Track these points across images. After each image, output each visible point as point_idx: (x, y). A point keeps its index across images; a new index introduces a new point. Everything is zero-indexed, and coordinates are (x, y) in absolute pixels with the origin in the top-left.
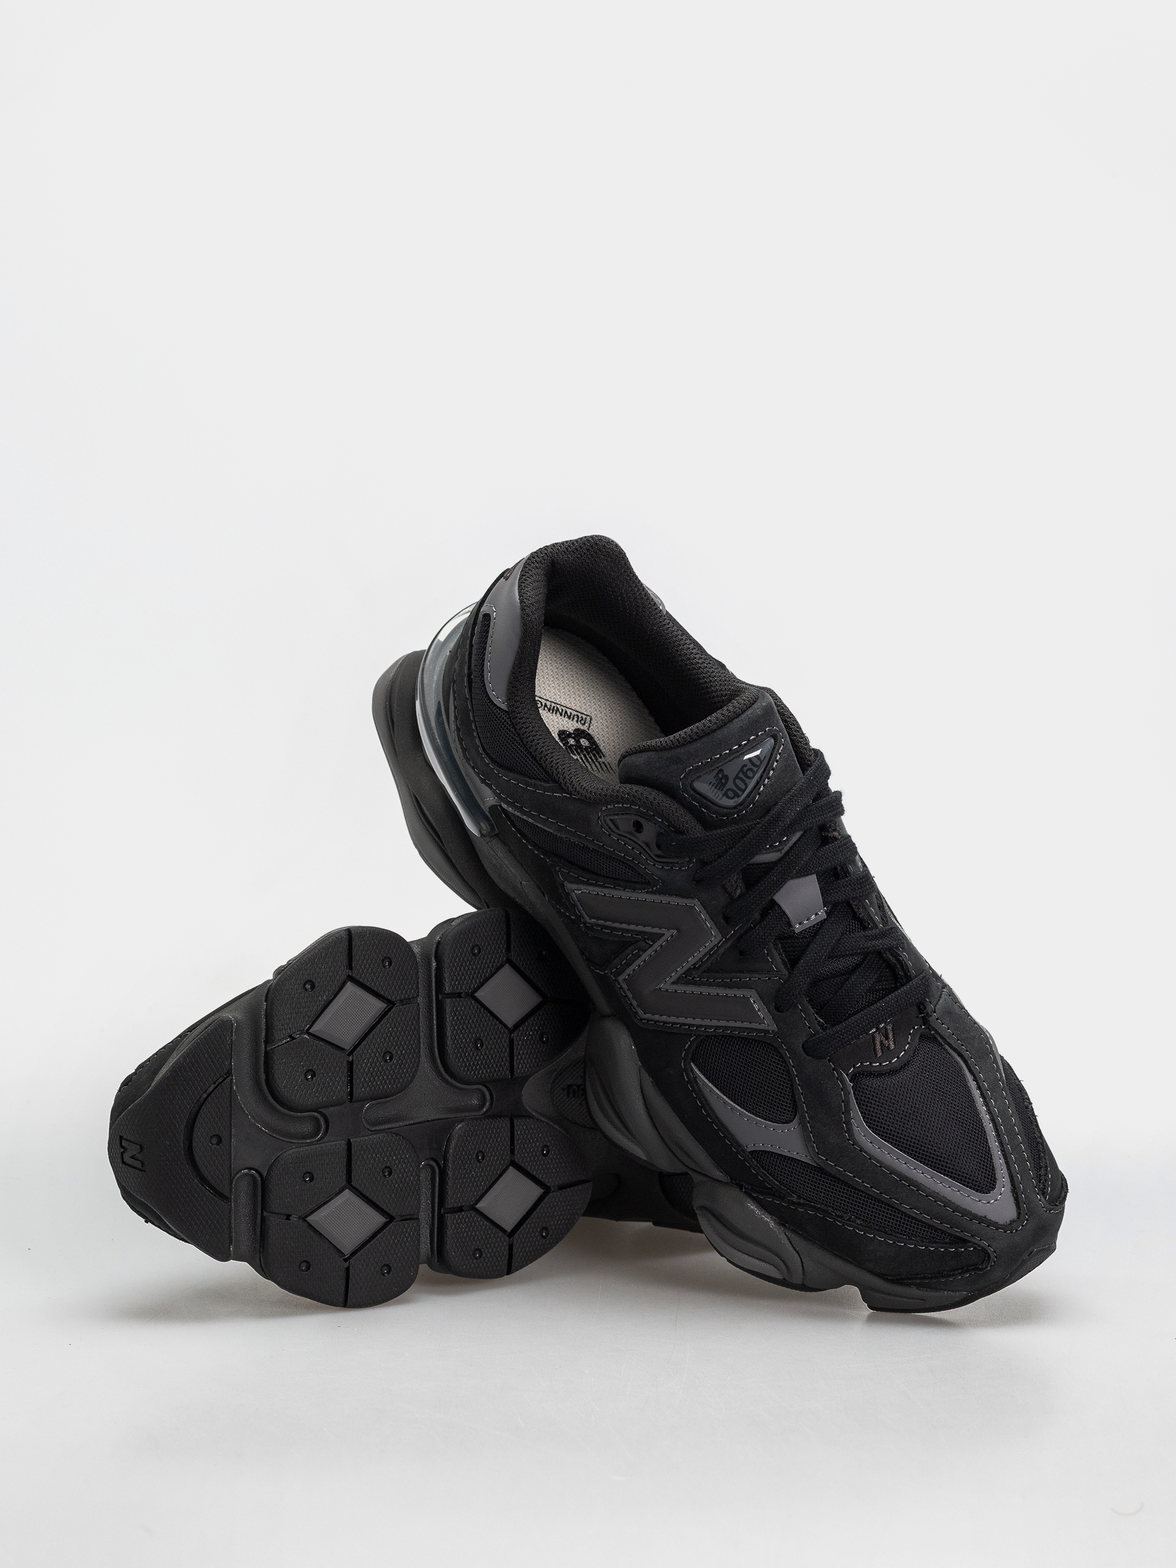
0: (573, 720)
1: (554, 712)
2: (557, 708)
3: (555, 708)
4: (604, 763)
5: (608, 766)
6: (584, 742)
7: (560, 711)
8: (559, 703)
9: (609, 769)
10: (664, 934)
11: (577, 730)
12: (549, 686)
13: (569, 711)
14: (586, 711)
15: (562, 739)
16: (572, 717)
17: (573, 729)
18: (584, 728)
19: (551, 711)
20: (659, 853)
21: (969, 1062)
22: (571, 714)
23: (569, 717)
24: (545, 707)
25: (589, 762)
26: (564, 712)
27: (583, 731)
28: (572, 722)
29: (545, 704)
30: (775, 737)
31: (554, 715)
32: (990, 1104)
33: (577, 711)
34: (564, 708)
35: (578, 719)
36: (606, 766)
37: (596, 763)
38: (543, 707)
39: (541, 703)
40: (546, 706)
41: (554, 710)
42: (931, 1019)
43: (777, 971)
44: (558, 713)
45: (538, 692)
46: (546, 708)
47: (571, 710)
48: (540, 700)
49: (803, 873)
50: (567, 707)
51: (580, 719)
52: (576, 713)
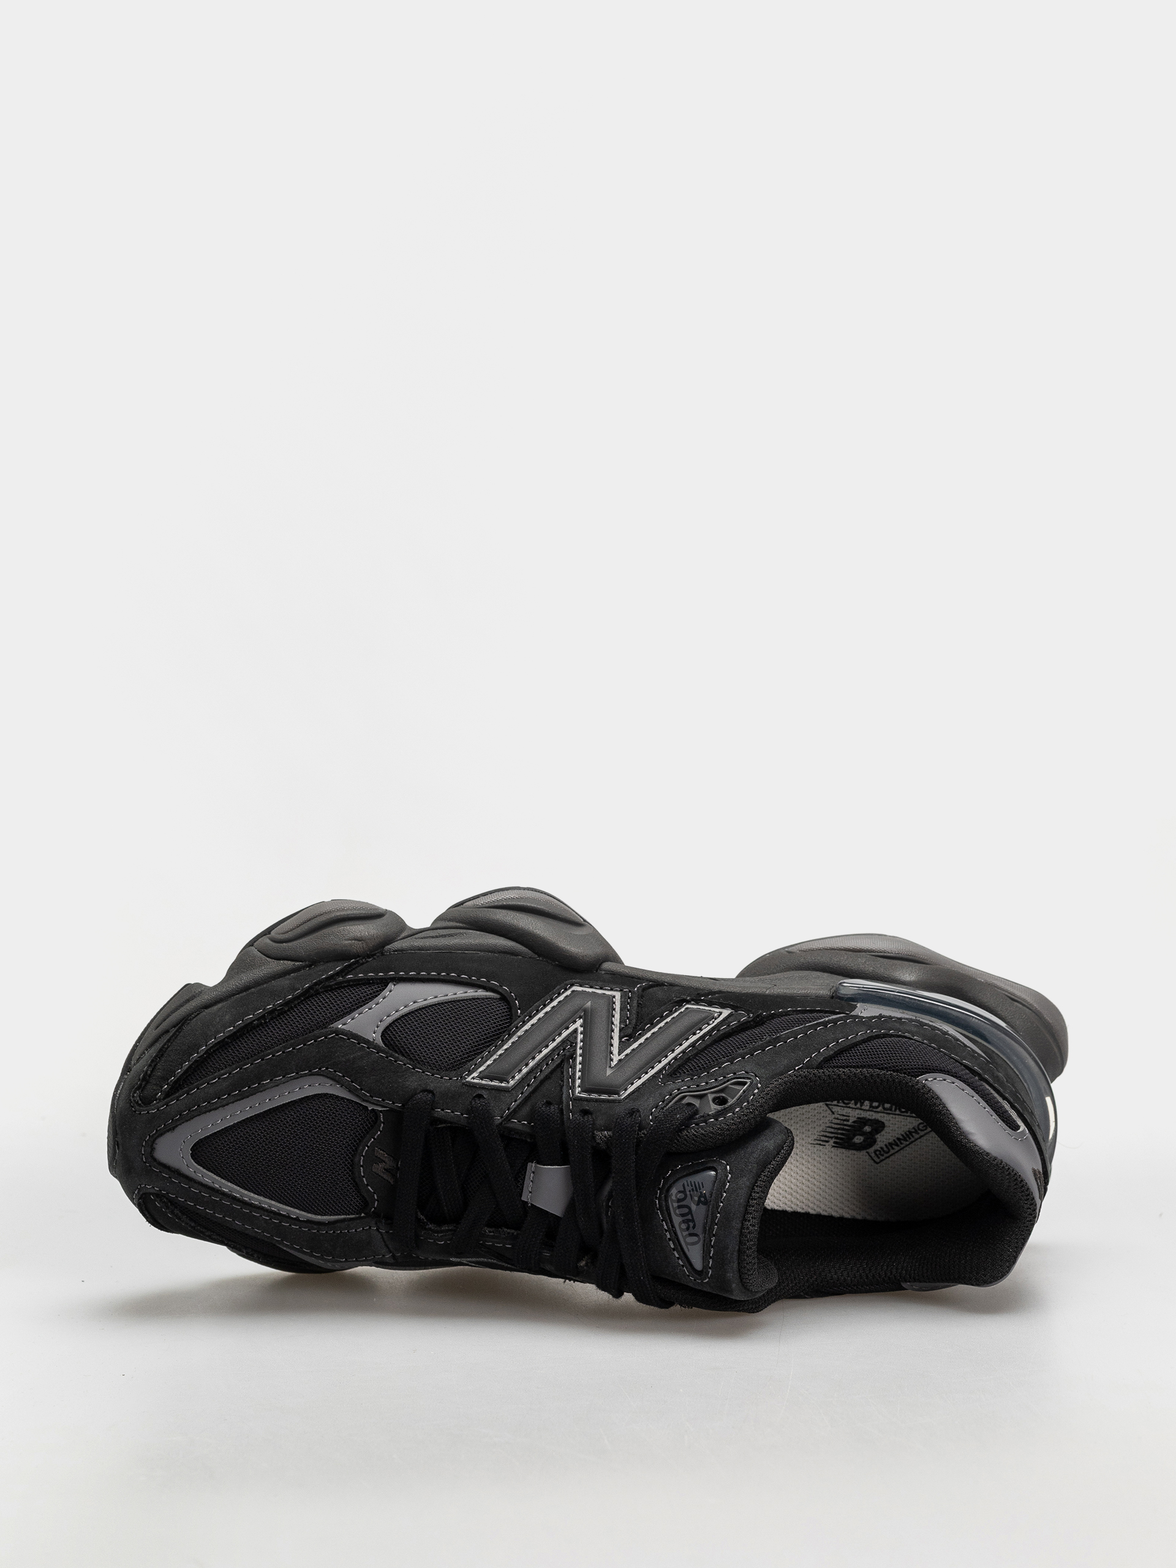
0: (886, 1145)
1: (904, 1135)
2: (907, 1141)
3: (908, 1139)
4: (827, 1142)
5: (822, 1143)
6: (858, 1139)
7: (902, 1142)
8: (910, 1146)
9: (819, 1142)
10: (619, 1055)
11: (875, 1141)
12: (932, 1150)
13: (897, 1148)
14: (886, 1164)
15: (877, 1121)
16: (890, 1148)
17: (878, 1140)
18: (871, 1150)
19: (908, 1133)
20: (685, 1101)
21: (315, 1227)
22: (893, 1149)
23: (890, 1144)
24: (916, 1130)
25: (839, 1129)
26: (899, 1143)
27: (871, 1146)
28: (885, 1143)
29: (918, 1134)
30: (699, 1273)
31: (903, 1133)
32: (266, 1213)
33: (892, 1155)
34: (902, 1146)
35: (884, 1151)
36: (823, 1141)
37: (833, 1135)
38: (916, 1128)
39: (922, 1130)
40: (916, 1132)
41: (908, 1137)
42: (373, 1222)
43: (510, 1120)
44: (901, 1137)
45: (933, 1134)
46: (913, 1130)
47: (896, 1150)
48: (925, 1131)
49: (571, 1207)
50: (901, 1149)
51: (882, 1153)
52: (890, 1153)
